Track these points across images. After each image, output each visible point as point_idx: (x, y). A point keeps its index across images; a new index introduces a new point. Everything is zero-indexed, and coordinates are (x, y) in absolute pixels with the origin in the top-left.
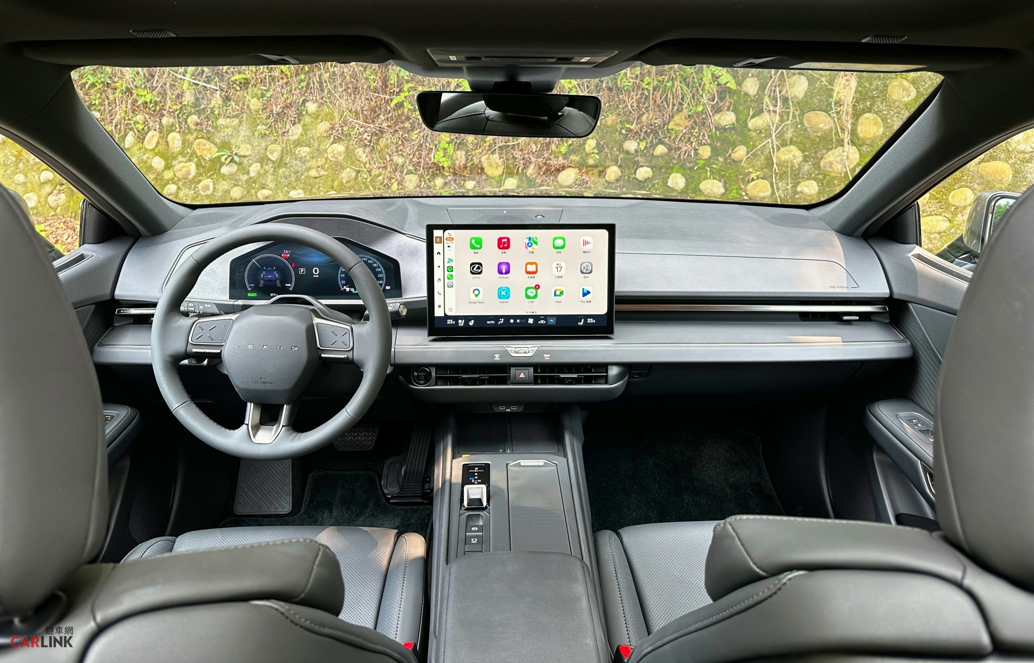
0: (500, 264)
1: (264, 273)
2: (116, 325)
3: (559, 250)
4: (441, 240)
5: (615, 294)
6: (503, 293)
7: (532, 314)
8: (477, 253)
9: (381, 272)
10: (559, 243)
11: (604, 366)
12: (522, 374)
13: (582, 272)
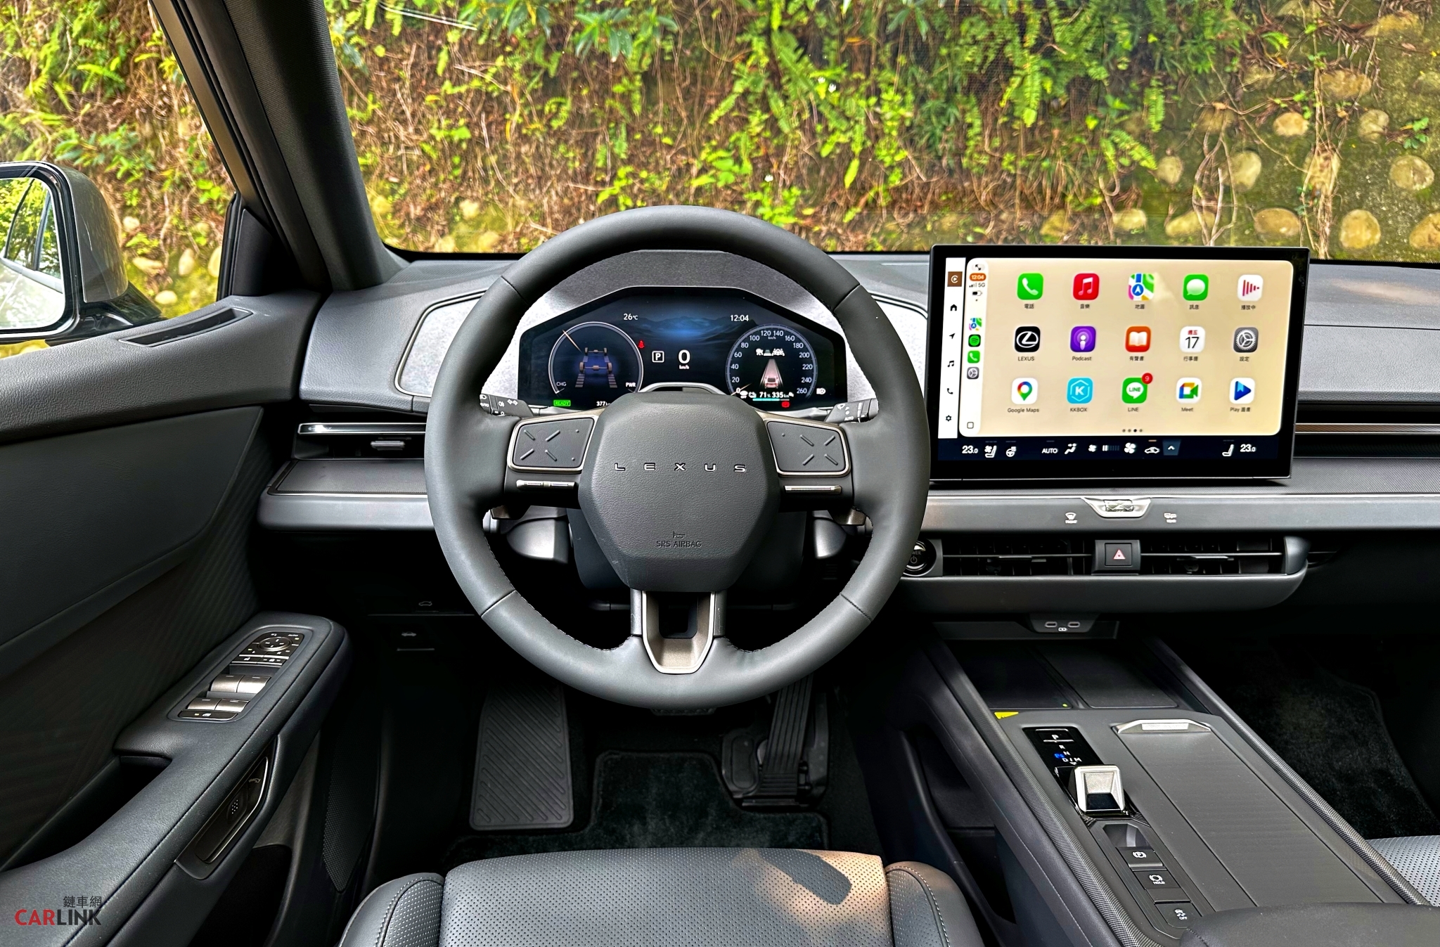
0: (1076, 331)
1: (586, 359)
2: (296, 456)
3: (1195, 303)
4: (959, 280)
5: (1300, 398)
6: (1078, 391)
7: (1132, 434)
8: (1032, 306)
9: (809, 361)
10: (1196, 286)
11: (1275, 538)
12: (1119, 552)
13: (1238, 350)
